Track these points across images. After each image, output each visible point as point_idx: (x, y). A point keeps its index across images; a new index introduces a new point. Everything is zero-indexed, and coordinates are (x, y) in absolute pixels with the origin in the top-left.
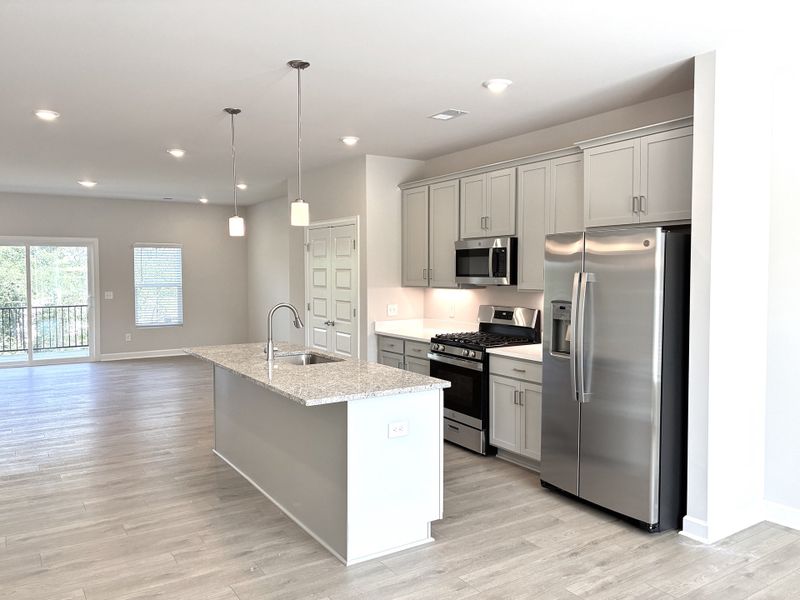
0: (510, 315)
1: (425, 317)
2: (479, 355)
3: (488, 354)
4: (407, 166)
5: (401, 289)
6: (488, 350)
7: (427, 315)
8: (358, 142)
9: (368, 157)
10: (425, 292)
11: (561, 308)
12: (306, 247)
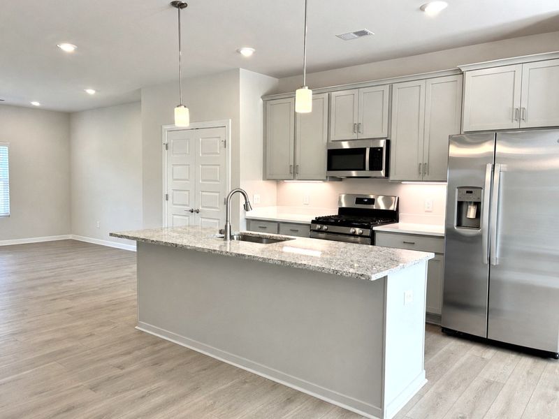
0: (372, 201)
1: (277, 205)
2: (368, 232)
3: (374, 231)
4: (268, 83)
5: (262, 181)
6: (375, 228)
7: (279, 202)
8: (254, 53)
9: (241, 70)
10: (277, 184)
11: (467, 192)
12: (164, 147)
